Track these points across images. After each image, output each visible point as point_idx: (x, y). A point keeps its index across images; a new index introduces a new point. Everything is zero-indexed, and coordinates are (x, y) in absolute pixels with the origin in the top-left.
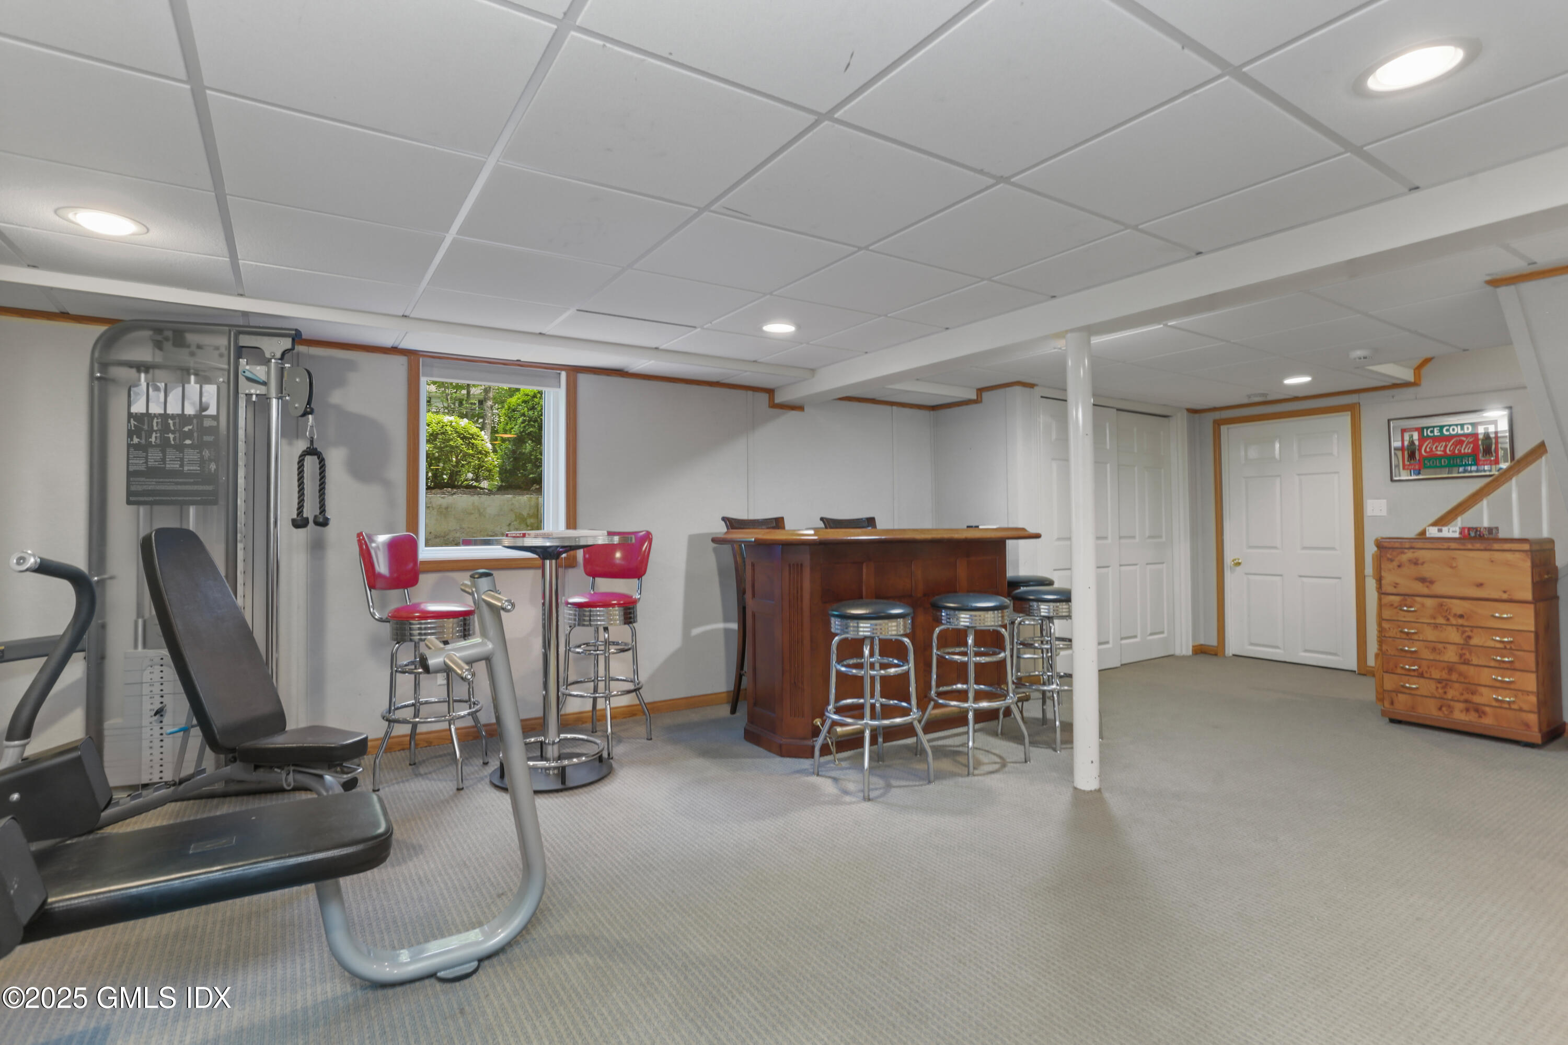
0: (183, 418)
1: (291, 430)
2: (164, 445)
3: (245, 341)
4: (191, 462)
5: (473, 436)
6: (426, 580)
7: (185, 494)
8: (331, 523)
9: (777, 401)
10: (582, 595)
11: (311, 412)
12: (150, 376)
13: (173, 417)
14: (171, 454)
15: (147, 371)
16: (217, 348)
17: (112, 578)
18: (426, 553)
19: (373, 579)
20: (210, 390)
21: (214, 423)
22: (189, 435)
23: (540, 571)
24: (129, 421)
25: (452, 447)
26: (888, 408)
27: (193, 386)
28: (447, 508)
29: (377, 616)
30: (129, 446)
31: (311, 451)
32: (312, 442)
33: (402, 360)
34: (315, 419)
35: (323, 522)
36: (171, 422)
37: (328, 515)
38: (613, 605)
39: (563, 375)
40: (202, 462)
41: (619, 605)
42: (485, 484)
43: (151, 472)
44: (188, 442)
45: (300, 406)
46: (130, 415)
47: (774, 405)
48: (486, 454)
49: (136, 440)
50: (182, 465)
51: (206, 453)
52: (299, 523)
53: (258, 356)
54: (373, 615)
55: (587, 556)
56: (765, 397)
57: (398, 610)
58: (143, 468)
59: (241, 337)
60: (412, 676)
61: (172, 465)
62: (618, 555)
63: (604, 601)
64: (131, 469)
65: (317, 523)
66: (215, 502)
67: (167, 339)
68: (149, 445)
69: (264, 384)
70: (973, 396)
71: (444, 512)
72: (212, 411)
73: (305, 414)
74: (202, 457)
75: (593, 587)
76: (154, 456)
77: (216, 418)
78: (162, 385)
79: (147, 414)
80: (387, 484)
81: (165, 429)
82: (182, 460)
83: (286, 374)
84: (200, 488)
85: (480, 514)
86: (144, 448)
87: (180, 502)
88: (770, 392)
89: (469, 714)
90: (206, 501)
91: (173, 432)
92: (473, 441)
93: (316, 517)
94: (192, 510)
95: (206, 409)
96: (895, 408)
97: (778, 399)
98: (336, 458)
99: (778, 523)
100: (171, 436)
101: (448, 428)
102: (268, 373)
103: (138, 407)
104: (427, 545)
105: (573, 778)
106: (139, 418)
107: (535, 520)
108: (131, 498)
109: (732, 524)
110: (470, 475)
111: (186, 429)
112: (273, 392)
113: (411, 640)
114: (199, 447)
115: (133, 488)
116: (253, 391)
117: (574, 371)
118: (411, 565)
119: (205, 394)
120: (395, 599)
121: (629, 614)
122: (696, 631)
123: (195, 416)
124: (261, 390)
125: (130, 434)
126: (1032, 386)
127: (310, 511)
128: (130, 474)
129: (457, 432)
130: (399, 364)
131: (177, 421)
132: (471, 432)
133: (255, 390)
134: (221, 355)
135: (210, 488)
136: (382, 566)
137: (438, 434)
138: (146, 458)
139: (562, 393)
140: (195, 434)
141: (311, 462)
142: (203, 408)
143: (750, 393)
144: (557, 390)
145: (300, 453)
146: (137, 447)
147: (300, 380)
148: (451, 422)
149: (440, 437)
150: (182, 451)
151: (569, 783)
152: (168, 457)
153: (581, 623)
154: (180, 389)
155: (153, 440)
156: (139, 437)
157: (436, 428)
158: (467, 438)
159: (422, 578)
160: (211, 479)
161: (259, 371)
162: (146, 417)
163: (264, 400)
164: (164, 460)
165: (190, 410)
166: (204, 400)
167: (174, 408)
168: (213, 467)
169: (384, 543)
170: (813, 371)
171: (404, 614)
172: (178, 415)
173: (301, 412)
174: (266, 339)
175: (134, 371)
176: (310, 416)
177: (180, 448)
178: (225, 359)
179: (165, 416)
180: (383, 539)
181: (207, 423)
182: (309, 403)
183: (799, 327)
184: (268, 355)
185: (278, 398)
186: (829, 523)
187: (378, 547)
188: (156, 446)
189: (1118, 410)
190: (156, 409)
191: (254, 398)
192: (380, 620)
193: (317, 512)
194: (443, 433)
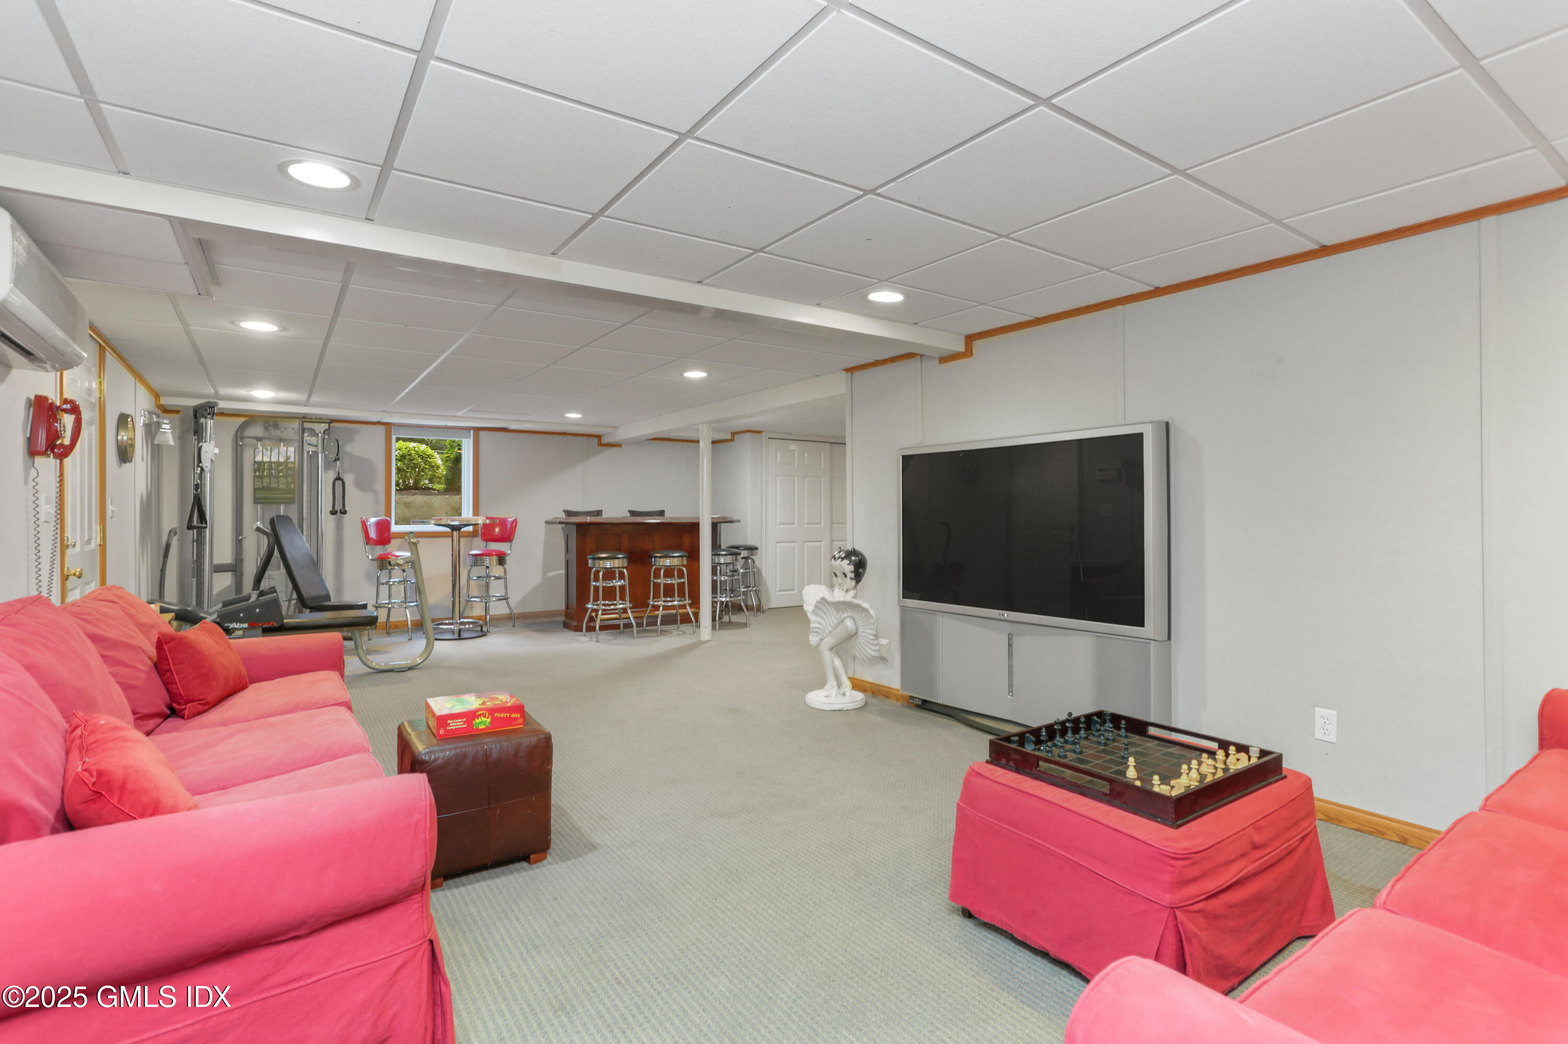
0: (279, 463)
1: (327, 467)
2: (270, 476)
3: (307, 425)
4: (283, 484)
5: (429, 456)
6: (395, 542)
7: (280, 498)
8: (348, 512)
9: (603, 442)
10: (480, 550)
11: (338, 460)
12: (262, 442)
13: (274, 463)
14: (273, 480)
15: (261, 441)
16: (293, 429)
17: (245, 538)
18: (395, 528)
19: (368, 540)
20: (291, 450)
21: (293, 465)
22: (281, 471)
23: (450, 539)
24: (254, 465)
25: (415, 464)
26: (681, 443)
27: (283, 448)
28: (409, 503)
29: (370, 557)
30: (255, 476)
31: (338, 478)
32: (339, 474)
33: (383, 427)
34: (340, 463)
35: (344, 512)
36: (273, 465)
37: (346, 509)
38: (493, 555)
39: (472, 432)
40: (288, 484)
41: (496, 555)
42: (436, 486)
43: (264, 489)
44: (281, 474)
45: (333, 456)
46: (255, 462)
47: (601, 445)
48: (438, 467)
49: (257, 474)
50: (278, 485)
51: (289, 480)
52: (333, 512)
53: (313, 433)
54: (368, 557)
55: (483, 531)
56: (596, 440)
57: (381, 555)
58: (261, 486)
59: (305, 424)
60: (388, 586)
61: (274, 485)
62: (497, 530)
63: (488, 554)
64: (256, 487)
65: (341, 513)
66: (293, 503)
67: (270, 425)
68: (264, 475)
69: (316, 446)
70: (729, 437)
71: (407, 505)
72: (292, 460)
73: (336, 460)
74: (287, 482)
75: (486, 547)
76: (266, 481)
77: (294, 463)
78: (269, 448)
79: (263, 461)
80: (375, 492)
81: (271, 468)
82: (278, 483)
83: (325, 441)
84: (287, 496)
85: (429, 507)
86: (261, 477)
87: (277, 502)
88: (599, 437)
89: (415, 605)
90: (289, 502)
91: (274, 470)
92: (429, 460)
93: (341, 510)
94: (282, 506)
95: (289, 459)
96: (685, 443)
97: (604, 441)
98: (349, 479)
99: (599, 513)
100: (273, 472)
101: (413, 452)
102: (318, 441)
103: (259, 459)
104: (396, 523)
105: (464, 635)
106: (259, 463)
107: (458, 511)
108: (256, 501)
109: (568, 513)
110: (427, 482)
111: (280, 468)
112: (320, 450)
113: (387, 569)
114: (286, 476)
115: (256, 496)
116: (310, 449)
117: (477, 430)
118: (387, 535)
119: (288, 452)
120: (379, 550)
121: (501, 559)
122: (550, 574)
123: (284, 462)
124: (314, 449)
125: (255, 471)
126: (760, 432)
127: (338, 507)
128: (255, 490)
129: (418, 454)
130: (382, 429)
131: (276, 464)
132: (427, 454)
133: (311, 449)
134: (295, 433)
135: (291, 496)
136: (373, 534)
137: (406, 456)
138: (262, 482)
139: (471, 441)
140: (284, 471)
141: (339, 483)
142: (288, 458)
143: (586, 438)
144: (468, 440)
145: (333, 479)
146: (258, 477)
147: (333, 444)
148: (415, 448)
149: (407, 457)
150: (278, 479)
151: (462, 637)
152: (272, 482)
153: (475, 564)
154: (277, 450)
155: (265, 473)
156: (259, 472)
157: (405, 451)
158: (424, 457)
159: (393, 541)
160: (292, 492)
161: (313, 440)
162: (261, 463)
163: (316, 454)
164: (270, 483)
165: (282, 460)
166: (288, 454)
167: (274, 459)
168: (292, 486)
169: (373, 523)
170: (616, 428)
171: (383, 556)
172: (276, 462)
173: (334, 459)
174: (316, 424)
175: (255, 440)
176: (338, 462)
177: (277, 477)
178: (297, 434)
179: (270, 463)
180: (373, 520)
181: (290, 465)
182: (337, 455)
183: (583, 415)
184: (317, 432)
185: (322, 453)
186: (633, 513)
187: (370, 525)
188: (267, 476)
189: (831, 443)
190: (266, 459)
191: (311, 453)
192: (372, 560)
193: (341, 508)
194: (409, 455)
